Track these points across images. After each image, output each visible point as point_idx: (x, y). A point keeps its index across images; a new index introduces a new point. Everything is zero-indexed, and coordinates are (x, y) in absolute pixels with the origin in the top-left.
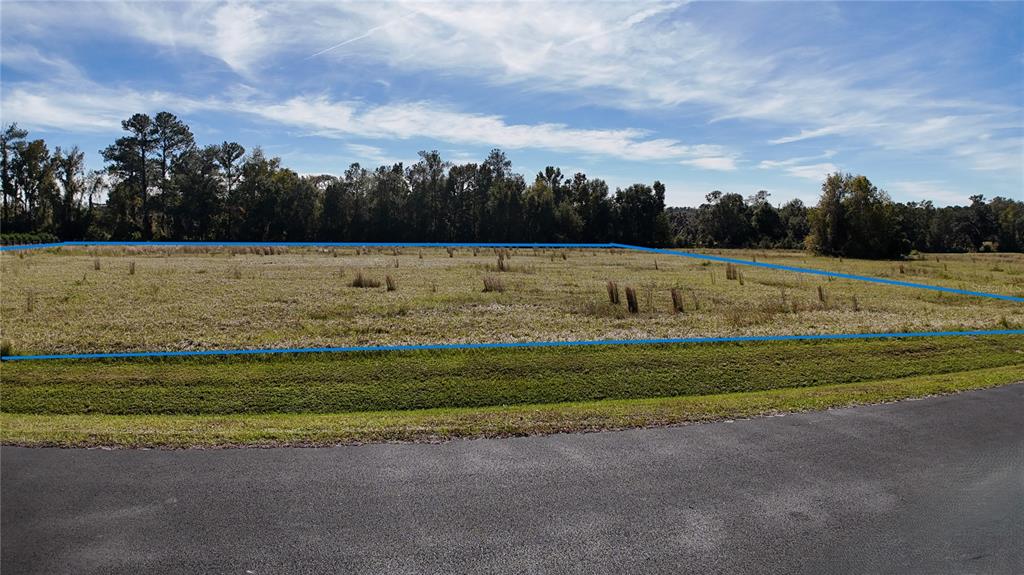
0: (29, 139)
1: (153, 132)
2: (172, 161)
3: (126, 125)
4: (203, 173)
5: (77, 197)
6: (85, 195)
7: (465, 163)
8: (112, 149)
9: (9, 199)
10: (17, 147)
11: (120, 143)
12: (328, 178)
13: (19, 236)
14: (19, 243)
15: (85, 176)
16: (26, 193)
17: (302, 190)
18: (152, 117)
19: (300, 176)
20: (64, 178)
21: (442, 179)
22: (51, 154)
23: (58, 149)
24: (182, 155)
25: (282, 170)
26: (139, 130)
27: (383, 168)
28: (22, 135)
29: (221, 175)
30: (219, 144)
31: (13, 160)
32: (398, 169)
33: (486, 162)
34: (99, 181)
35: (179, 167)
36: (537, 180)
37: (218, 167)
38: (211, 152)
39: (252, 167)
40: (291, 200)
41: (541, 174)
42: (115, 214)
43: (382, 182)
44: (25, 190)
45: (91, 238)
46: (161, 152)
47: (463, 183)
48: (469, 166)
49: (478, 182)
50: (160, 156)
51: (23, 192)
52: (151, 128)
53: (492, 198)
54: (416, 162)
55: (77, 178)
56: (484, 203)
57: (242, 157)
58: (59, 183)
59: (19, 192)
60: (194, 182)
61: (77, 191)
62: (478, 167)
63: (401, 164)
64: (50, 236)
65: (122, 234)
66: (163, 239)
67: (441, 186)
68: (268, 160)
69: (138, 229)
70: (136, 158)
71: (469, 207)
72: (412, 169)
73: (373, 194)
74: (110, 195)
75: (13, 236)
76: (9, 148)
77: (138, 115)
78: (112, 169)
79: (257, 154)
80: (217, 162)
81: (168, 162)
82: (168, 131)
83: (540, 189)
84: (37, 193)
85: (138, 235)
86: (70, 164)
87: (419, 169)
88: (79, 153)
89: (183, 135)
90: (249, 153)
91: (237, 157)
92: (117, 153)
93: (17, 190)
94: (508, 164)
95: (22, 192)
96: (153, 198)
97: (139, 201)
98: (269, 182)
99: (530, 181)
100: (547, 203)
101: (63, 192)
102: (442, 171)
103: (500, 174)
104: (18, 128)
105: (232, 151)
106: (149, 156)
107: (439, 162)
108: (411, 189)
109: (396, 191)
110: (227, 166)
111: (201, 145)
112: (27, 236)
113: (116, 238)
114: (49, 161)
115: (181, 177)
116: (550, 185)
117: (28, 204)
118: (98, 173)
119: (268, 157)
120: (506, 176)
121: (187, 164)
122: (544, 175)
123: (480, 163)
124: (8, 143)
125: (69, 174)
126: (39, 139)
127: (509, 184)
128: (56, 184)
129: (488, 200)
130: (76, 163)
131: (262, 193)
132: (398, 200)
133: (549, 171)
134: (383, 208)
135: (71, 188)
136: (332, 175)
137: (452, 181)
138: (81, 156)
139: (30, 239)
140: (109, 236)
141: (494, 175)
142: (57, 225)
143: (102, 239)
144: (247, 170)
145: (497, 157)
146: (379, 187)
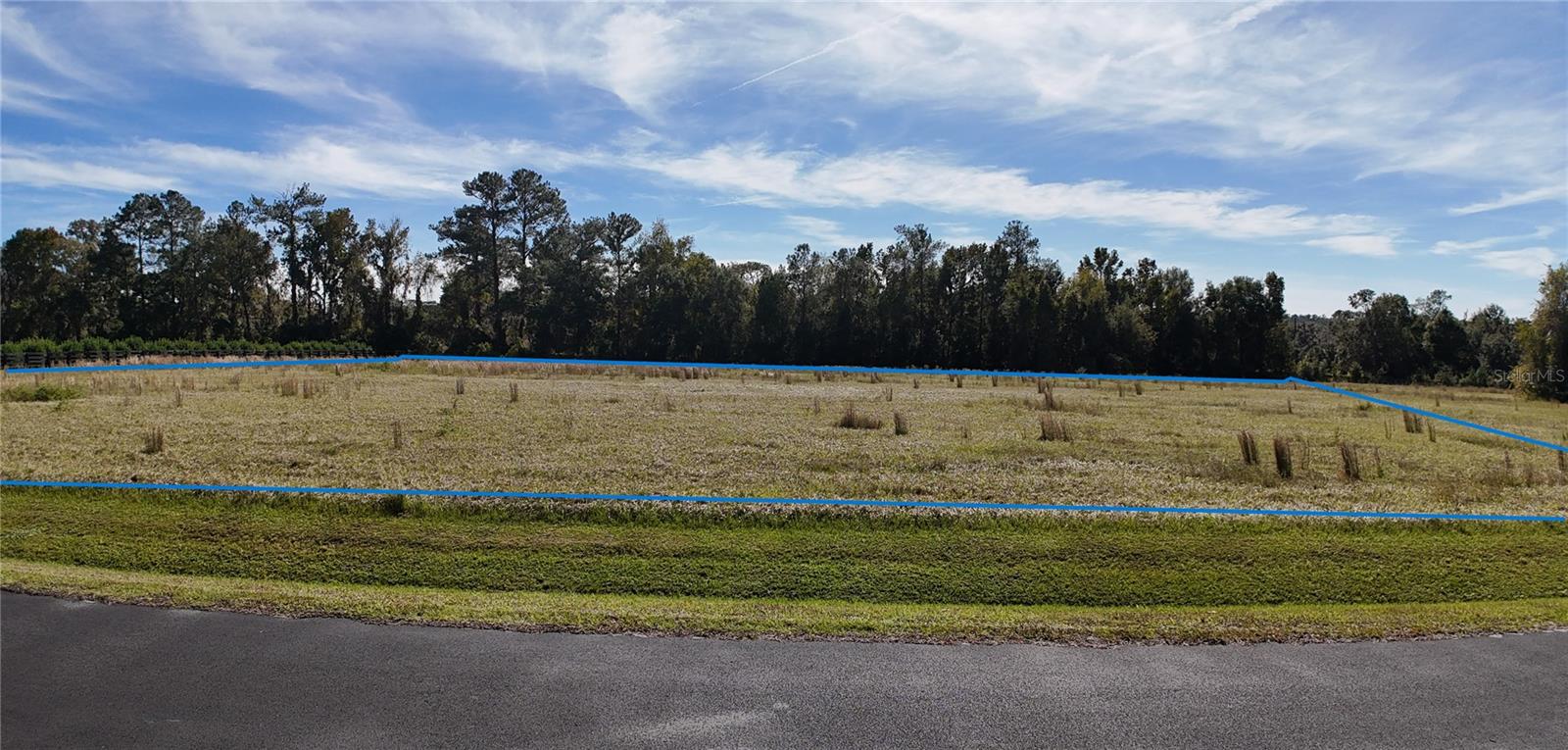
0: (328, 208)
1: (507, 199)
2: (535, 240)
3: (469, 189)
4: (581, 257)
5: (398, 291)
6: (410, 288)
7: (967, 243)
8: (448, 223)
9: (300, 291)
10: (311, 219)
11: (460, 214)
12: (756, 266)
13: (317, 344)
14: (318, 355)
15: (410, 261)
16: (324, 284)
17: (724, 284)
18: (507, 176)
19: (718, 264)
20: (381, 263)
21: (932, 268)
22: (362, 230)
23: (371, 223)
24: (549, 232)
25: (692, 254)
26: (489, 196)
27: (843, 252)
28: (317, 201)
29: (606, 261)
30: (604, 216)
31: (305, 236)
32: (865, 252)
33: (1000, 241)
34: (430, 269)
35: (543, 250)
36: (1080, 269)
37: (600, 249)
38: (592, 229)
39: (652, 249)
40: (708, 301)
41: (1087, 259)
42: (451, 316)
43: (841, 273)
44: (324, 279)
45: (419, 349)
46: (519, 227)
47: (964, 273)
48: (974, 248)
49: (987, 272)
50: (518, 233)
51: (321, 282)
52: (505, 192)
53: (1010, 297)
54: (893, 242)
55: (399, 263)
56: (997, 305)
57: (637, 236)
58: (372, 271)
59: (314, 281)
60: (568, 271)
61: (399, 282)
62: (988, 249)
63: (870, 246)
64: (361, 346)
65: (464, 345)
66: (522, 354)
67: (931, 278)
68: (675, 240)
69: (484, 338)
70: (484, 236)
71: (973, 310)
72: (887, 253)
73: (829, 290)
74: (445, 289)
75: (308, 344)
76: (299, 219)
77: (486, 174)
78: (448, 253)
79: (660, 231)
80: (599, 243)
81: (530, 243)
82: (529, 197)
83: (1085, 285)
84: (340, 285)
85: (485, 346)
86: (389, 244)
87: (897, 254)
88: (402, 229)
89: (551, 201)
90: (647, 230)
91: (630, 234)
92: (454, 228)
93: (311, 277)
94: (1034, 243)
95: (318, 283)
96: (507, 294)
97: (487, 299)
98: (676, 273)
99: (1069, 270)
100: (1098, 305)
101: (378, 284)
102: (931, 255)
103: (1022, 260)
104: (311, 191)
105: (624, 226)
106: (502, 233)
107: (930, 241)
108: (884, 283)
109: (863, 287)
110: (616, 249)
111: (577, 217)
112: (328, 345)
113: (456, 351)
114: (358, 239)
115: (547, 263)
116: (1101, 277)
117: (327, 300)
118: (429, 257)
119: (675, 236)
120: (1030, 263)
121: (556, 246)
122: (1092, 261)
123: (990, 243)
124: (297, 213)
125: (388, 260)
126: (343, 206)
127: (1036, 275)
128: (369, 272)
129: (1003, 299)
130: (397, 243)
131: (667, 289)
132: (867, 301)
133: (1101, 254)
134: (843, 314)
135: (391, 278)
136: (763, 262)
137: (947, 271)
138: (404, 233)
139: (333, 349)
140: (445, 348)
141: (1013, 261)
142: (369, 330)
143: (435, 352)
144: (643, 256)
145: (1016, 233)
146: (837, 280)
